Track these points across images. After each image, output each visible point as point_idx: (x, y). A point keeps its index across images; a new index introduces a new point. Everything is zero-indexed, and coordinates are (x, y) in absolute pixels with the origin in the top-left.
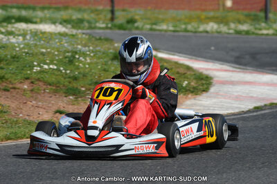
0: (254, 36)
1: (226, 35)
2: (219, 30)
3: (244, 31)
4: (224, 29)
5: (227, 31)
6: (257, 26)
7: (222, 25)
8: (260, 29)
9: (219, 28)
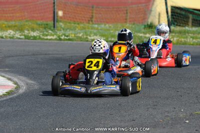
0: (40, 41)
1: (17, 40)
4: (18, 35)
5: (19, 37)
6: (45, 33)
7: (17, 32)
8: (47, 35)
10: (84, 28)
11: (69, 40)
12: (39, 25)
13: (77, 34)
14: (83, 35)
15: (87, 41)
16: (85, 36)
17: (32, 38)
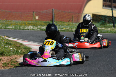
1: (36, 31)
2: (33, 29)
3: (44, 29)
4: (36, 28)
7: (34, 27)
9: (33, 28)
10: (69, 25)
11: (63, 31)
12: (45, 23)
13: (66, 28)
14: (69, 28)
15: (73, 31)
16: (71, 29)
17: (43, 30)
